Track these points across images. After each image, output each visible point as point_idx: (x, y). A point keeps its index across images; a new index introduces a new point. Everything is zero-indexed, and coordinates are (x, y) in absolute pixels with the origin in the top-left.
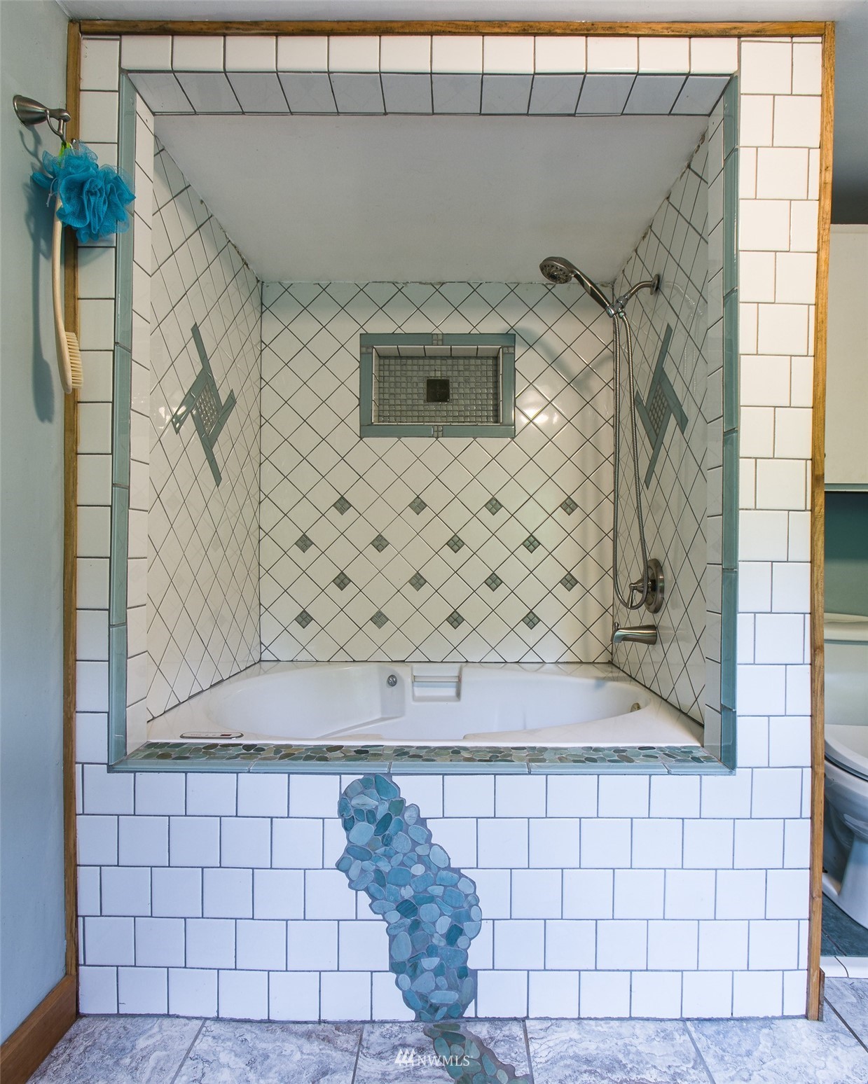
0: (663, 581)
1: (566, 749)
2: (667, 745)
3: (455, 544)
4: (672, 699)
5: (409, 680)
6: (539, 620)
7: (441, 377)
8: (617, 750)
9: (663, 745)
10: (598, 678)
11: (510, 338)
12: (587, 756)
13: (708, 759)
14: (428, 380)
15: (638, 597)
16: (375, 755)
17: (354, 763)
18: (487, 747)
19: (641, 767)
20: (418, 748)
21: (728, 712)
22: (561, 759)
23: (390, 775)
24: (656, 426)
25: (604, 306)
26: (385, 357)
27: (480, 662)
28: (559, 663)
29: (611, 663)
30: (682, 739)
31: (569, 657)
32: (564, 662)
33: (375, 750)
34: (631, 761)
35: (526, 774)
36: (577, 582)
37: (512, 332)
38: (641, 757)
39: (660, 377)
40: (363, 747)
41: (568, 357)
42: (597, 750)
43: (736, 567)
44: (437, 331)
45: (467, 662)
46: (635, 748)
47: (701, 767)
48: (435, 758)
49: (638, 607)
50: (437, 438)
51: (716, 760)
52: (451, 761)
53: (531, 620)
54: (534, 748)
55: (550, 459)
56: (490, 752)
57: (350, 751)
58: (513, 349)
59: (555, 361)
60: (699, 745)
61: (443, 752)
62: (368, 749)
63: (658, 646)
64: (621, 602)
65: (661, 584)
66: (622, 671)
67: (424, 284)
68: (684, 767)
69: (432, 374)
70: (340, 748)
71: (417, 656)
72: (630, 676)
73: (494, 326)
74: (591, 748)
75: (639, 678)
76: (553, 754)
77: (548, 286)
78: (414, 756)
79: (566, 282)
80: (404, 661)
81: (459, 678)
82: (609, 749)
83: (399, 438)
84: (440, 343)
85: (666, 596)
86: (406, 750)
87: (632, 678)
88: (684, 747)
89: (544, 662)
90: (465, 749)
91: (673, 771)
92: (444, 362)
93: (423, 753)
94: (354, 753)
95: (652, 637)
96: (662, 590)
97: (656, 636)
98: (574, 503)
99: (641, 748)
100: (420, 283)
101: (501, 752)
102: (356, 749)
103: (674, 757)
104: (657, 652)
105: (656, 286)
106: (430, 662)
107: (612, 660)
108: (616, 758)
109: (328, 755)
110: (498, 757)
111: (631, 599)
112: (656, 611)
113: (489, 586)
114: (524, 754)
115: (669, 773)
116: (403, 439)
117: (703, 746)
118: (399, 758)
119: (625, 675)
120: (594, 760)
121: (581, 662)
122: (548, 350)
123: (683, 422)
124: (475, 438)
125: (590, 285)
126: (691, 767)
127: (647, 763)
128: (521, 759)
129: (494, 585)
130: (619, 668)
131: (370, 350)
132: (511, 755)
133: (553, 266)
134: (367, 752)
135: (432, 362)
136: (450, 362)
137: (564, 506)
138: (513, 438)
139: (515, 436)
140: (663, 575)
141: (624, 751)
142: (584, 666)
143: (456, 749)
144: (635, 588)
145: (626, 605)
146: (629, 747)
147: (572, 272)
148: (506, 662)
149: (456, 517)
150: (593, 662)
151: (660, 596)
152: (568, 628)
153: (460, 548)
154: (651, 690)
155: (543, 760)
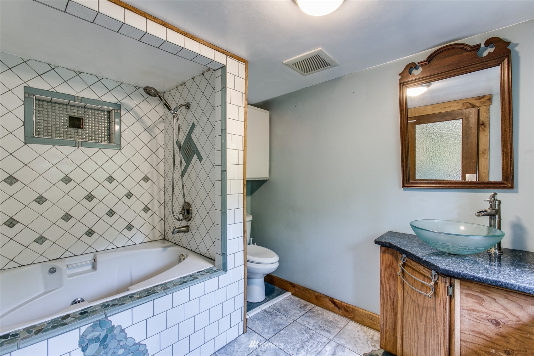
0: (192, 210)
1: (173, 281)
2: (204, 269)
3: (90, 197)
4: (197, 251)
5: (65, 268)
6: (133, 227)
7: (78, 116)
8: (191, 276)
9: (203, 269)
10: (163, 247)
11: (118, 106)
12: (182, 281)
13: (218, 270)
14: (69, 117)
15: (182, 217)
16: (93, 312)
17: (84, 319)
18: (143, 290)
19: (202, 279)
20: (111, 301)
21: (224, 255)
22: (175, 285)
23: (107, 317)
24: (187, 156)
25: (170, 110)
26: (39, 100)
27: (104, 250)
28: (143, 243)
29: (164, 239)
30: (208, 266)
31: (148, 240)
32: (145, 242)
33: (91, 310)
34: (197, 278)
35: (165, 295)
36: (150, 209)
37: (119, 103)
38: (200, 276)
39: (189, 138)
40: (82, 310)
41: (145, 118)
42: (184, 278)
43: (226, 212)
44: (77, 95)
45: (97, 251)
46: (195, 273)
47: (217, 274)
48: (124, 303)
49: (182, 220)
50: (78, 147)
51: (220, 270)
52: (132, 301)
53: (130, 227)
54: (161, 284)
55: (137, 160)
56: (146, 292)
57: (77, 315)
58: (120, 111)
59: (139, 119)
60: (213, 266)
61: (125, 299)
62: (86, 310)
63: (190, 232)
64: (175, 218)
65: (191, 211)
66: (171, 242)
67: (70, 70)
68: (213, 275)
69: (72, 114)
70: (68, 316)
71: (68, 254)
72: (175, 244)
73: (110, 98)
74: (182, 278)
75: (180, 244)
76: (170, 284)
77: (137, 87)
78: (113, 305)
79: (154, 97)
80: (58, 259)
81: (95, 260)
82: (188, 276)
83: (54, 145)
84: (80, 101)
85: (193, 216)
86: (107, 304)
87: (176, 244)
88: (210, 268)
89: (136, 244)
90: (134, 294)
91: (211, 277)
92: (80, 109)
93: (116, 302)
94: (79, 315)
95: (186, 229)
96: (192, 213)
97: (189, 229)
98: (148, 178)
99: (197, 273)
100: (67, 69)
101: (150, 290)
102: (79, 313)
103: (209, 273)
104: (189, 235)
105: (188, 106)
106: (75, 255)
107: (164, 238)
108: (192, 279)
109: (65, 321)
110: (150, 293)
111: (179, 217)
112: (189, 221)
113: (108, 215)
114: (159, 288)
115: (210, 278)
116: (56, 146)
117: (215, 266)
118: (107, 308)
119: (173, 243)
120: (186, 282)
121: (152, 241)
122: (136, 114)
123: (200, 158)
124: (100, 149)
125: (164, 101)
126: (214, 275)
127: (202, 278)
128: (161, 291)
129: (111, 215)
130: (169, 241)
131: (32, 97)
132: (155, 290)
133: (150, 91)
134: (87, 312)
135: (72, 108)
136: (83, 109)
137: (144, 179)
138: (120, 150)
139: (121, 149)
140: (191, 208)
141: (193, 275)
142: (153, 242)
143: (130, 295)
144: (181, 213)
145: (177, 220)
146: (194, 273)
147: (158, 94)
148: (118, 247)
149: (90, 185)
150: (157, 240)
151: (190, 215)
152: (146, 229)
153: (92, 199)
154: (186, 248)
155: (168, 288)
